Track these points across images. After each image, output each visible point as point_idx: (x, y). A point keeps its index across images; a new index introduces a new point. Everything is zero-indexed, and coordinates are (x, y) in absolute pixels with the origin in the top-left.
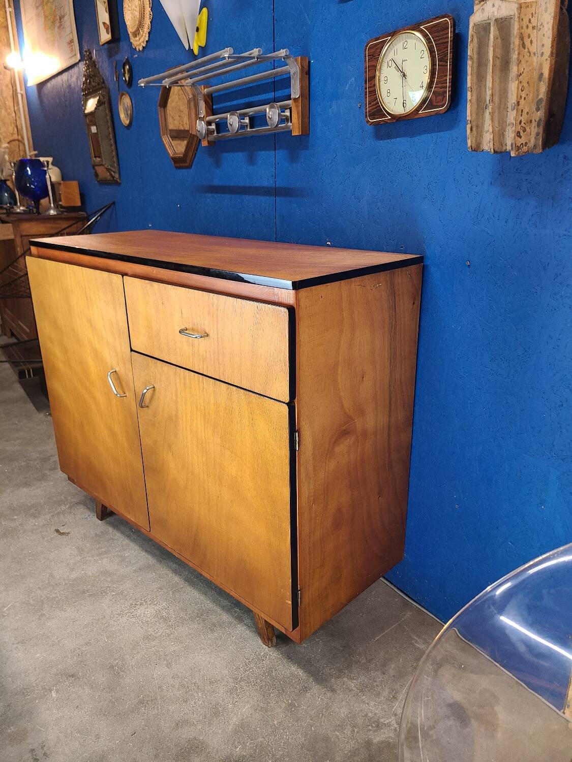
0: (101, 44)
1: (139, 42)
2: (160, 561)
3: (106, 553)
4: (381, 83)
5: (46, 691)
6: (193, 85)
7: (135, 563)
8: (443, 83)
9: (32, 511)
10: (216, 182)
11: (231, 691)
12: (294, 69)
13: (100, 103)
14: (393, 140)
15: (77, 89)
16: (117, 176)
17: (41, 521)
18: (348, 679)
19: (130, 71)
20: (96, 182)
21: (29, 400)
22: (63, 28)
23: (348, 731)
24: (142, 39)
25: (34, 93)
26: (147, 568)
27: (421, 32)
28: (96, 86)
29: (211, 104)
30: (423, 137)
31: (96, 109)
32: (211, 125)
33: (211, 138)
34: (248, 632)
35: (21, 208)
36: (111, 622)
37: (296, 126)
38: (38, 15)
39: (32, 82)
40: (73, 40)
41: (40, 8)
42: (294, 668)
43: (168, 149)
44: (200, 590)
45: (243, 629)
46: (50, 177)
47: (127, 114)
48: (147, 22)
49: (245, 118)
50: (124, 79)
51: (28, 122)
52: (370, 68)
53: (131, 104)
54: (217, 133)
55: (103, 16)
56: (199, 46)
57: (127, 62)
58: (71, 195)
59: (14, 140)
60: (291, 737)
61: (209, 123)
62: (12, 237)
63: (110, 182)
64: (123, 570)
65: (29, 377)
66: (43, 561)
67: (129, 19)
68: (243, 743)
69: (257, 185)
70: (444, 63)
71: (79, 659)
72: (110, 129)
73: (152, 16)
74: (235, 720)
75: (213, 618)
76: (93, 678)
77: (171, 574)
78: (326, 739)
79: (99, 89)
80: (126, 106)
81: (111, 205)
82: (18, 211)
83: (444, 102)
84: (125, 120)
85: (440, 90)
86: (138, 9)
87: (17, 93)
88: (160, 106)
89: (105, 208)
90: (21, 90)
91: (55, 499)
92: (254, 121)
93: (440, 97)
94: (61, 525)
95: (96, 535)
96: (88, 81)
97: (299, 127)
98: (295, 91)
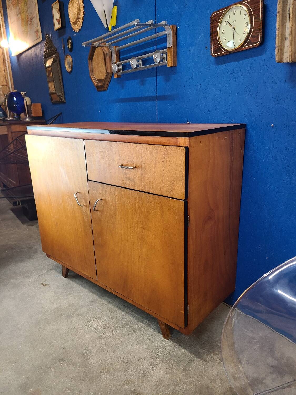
0: (55, 30)
1: (77, 27)
2: (101, 297)
3: (70, 294)
4: (220, 34)
5: (48, 368)
6: (110, 46)
7: (87, 299)
8: (258, 31)
9: (27, 274)
10: (122, 97)
11: (151, 364)
12: (168, 31)
13: (54, 61)
14: (226, 64)
15: (40, 56)
16: (63, 99)
17: (32, 279)
18: (213, 355)
19: (72, 43)
20: (51, 103)
21: (17, 218)
22: (32, 25)
23: (218, 382)
24: (79, 26)
25: (15, 60)
26: (93, 301)
27: (244, 5)
28: (52, 52)
29: (119, 56)
30: (245, 61)
31: (52, 64)
32: (119, 67)
33: (119, 73)
34: (154, 332)
35: (10, 118)
36: (79, 330)
37: (170, 62)
38: (18, 19)
39: (14, 54)
40: (38, 30)
41: (19, 15)
42: (183, 350)
43: (94, 81)
44: (125, 312)
45: (151, 330)
46: (26, 101)
47: (70, 66)
48: (82, 16)
49: (139, 61)
50: (68, 47)
51: (11, 75)
52: (213, 27)
53: (72, 60)
54: (123, 71)
55: (57, 16)
56: (112, 26)
57: (70, 38)
58: (37, 110)
59: (3, 85)
60: (188, 387)
61: (118, 66)
62: (6, 133)
63: (59, 102)
64: (81, 303)
65: (19, 205)
66: (37, 300)
67: (71, 16)
68: (162, 391)
69: (146, 95)
70: (258, 20)
71: (64, 351)
72: (60, 75)
73: (84, 13)
74: (155, 380)
75: (134, 326)
76: (73, 360)
77: (107, 304)
78: (208, 387)
79: (54, 54)
80: (69, 61)
81: (60, 114)
82: (9, 120)
83: (258, 41)
84: (68, 68)
85: (256, 34)
86: (76, 10)
87: (5, 61)
88: (89, 59)
89: (56, 117)
90: (7, 59)
91: (38, 268)
92: (145, 62)
93: (255, 38)
94: (44, 281)
95: (64, 285)
96: (47, 50)
97: (172, 63)
98: (170, 43)
